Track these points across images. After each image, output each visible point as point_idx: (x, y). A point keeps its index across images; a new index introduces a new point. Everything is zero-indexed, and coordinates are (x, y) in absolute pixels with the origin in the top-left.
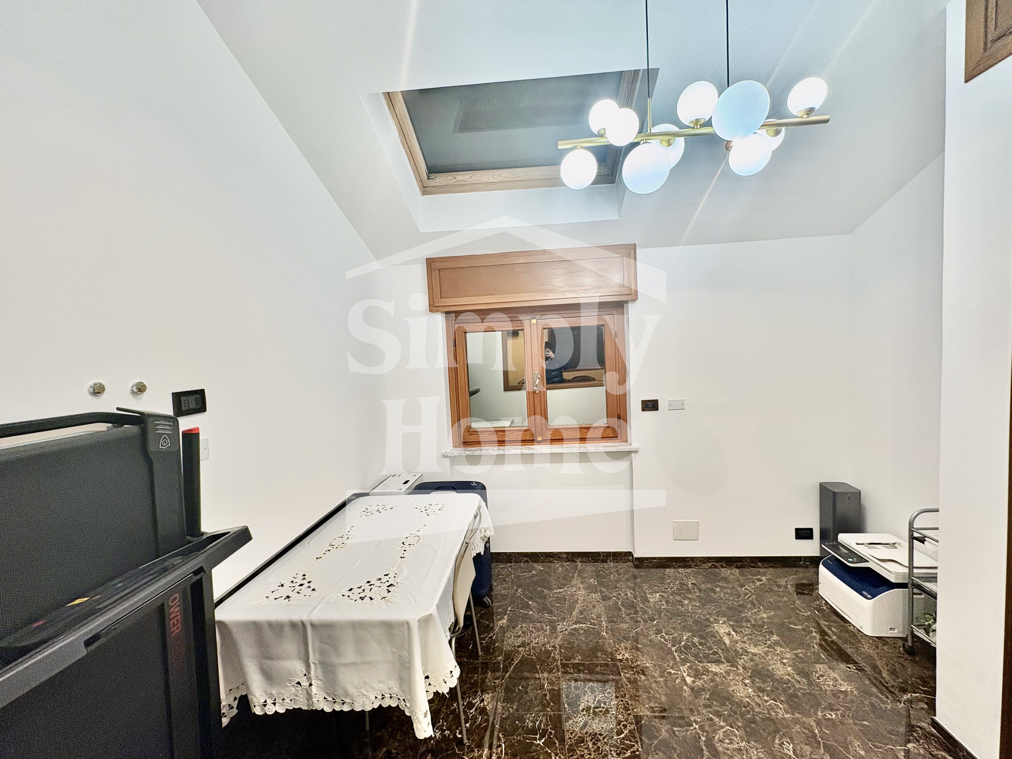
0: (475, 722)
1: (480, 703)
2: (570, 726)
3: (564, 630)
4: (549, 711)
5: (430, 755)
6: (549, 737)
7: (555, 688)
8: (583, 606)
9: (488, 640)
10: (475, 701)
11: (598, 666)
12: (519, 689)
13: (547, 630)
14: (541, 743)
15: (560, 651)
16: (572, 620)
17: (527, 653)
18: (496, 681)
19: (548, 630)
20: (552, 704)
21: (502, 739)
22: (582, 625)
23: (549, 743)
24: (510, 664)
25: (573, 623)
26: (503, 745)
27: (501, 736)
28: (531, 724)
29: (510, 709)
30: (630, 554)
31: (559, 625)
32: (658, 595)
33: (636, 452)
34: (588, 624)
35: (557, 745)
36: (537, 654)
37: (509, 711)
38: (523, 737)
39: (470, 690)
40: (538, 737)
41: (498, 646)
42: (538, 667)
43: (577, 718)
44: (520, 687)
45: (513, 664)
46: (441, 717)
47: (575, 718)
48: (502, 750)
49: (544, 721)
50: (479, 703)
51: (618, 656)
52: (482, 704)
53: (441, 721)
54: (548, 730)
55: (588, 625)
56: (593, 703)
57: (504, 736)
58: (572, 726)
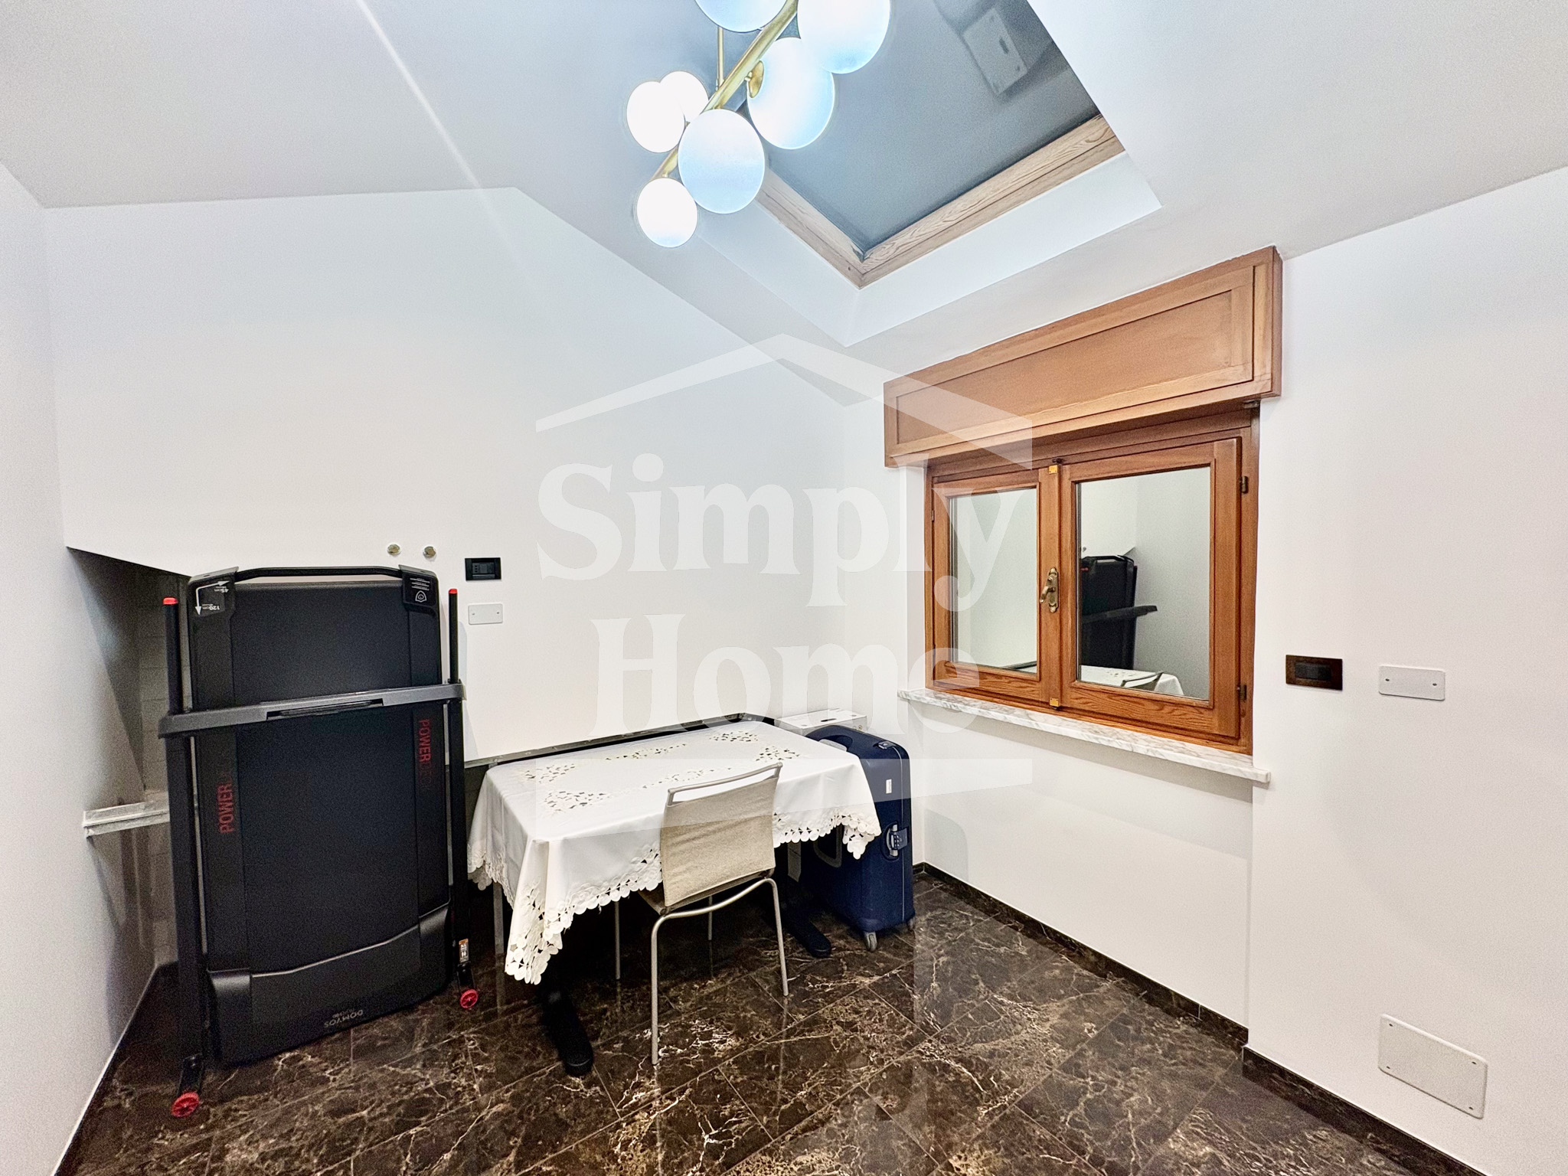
0: (688, 1055)
1: (717, 1043)
2: (758, 1161)
3: (928, 1053)
4: (761, 1121)
5: (621, 1044)
6: (721, 1147)
7: (807, 1107)
8: (1010, 1049)
9: (818, 987)
10: (717, 1036)
11: (901, 1139)
12: (770, 1067)
13: (904, 1034)
14: (707, 1139)
15: (881, 1074)
16: (960, 1052)
17: (837, 1037)
18: (762, 1037)
19: (904, 1036)
20: (777, 1118)
21: (683, 1096)
22: (965, 1070)
23: (713, 1152)
24: (802, 1033)
25: (954, 1057)
26: (677, 1102)
27: (687, 1092)
28: (727, 1113)
29: (732, 1077)
30: (1241, 1033)
31: (930, 1041)
32: (1208, 1149)
33: (1265, 785)
34: (977, 1077)
35: (717, 1162)
36: (846, 1050)
37: (729, 1078)
38: (701, 1116)
39: (727, 1021)
40: (714, 1132)
41: (818, 1002)
42: (825, 1065)
43: (778, 1163)
44: (773, 1067)
45: (805, 1035)
46: (673, 1022)
47: (777, 1161)
48: (668, 1105)
49: (743, 1125)
50: (717, 1041)
51: (955, 1157)
52: (717, 1045)
53: (668, 1024)
54: (732, 1137)
55: (975, 1080)
56: (823, 1171)
57: (690, 1096)
58: (761, 1164)
